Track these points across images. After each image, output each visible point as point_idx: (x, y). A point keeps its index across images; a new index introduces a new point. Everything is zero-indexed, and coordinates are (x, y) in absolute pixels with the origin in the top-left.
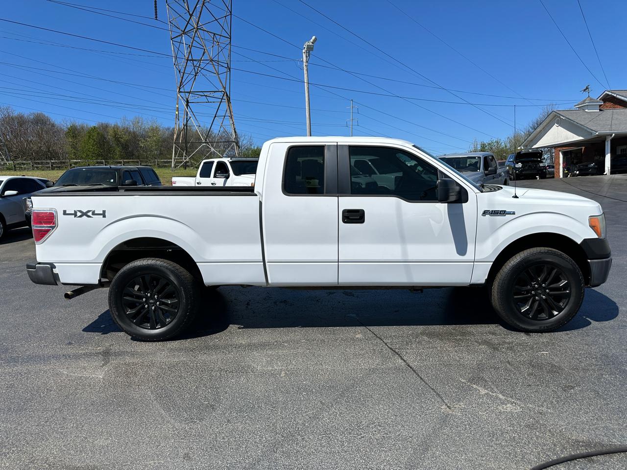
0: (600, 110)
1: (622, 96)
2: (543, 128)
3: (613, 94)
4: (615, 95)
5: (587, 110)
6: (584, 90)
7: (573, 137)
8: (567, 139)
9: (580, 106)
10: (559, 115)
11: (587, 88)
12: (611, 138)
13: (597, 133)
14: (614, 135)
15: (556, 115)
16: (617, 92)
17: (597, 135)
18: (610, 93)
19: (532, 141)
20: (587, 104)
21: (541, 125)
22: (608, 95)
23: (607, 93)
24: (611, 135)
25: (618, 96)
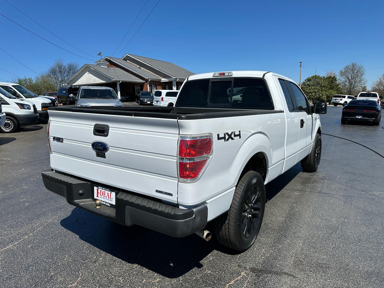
0: (108, 67)
1: (115, 61)
2: (79, 74)
3: (110, 59)
4: (111, 60)
5: (102, 66)
6: (99, 55)
7: (99, 81)
8: (95, 81)
9: (98, 63)
10: (89, 67)
11: (100, 54)
12: (120, 83)
13: (114, 80)
14: (121, 81)
15: (87, 67)
16: (113, 59)
17: (114, 81)
18: (108, 58)
19: (72, 81)
20: (102, 63)
21: (78, 72)
22: (107, 59)
23: (107, 58)
24: (120, 82)
25: (113, 61)
